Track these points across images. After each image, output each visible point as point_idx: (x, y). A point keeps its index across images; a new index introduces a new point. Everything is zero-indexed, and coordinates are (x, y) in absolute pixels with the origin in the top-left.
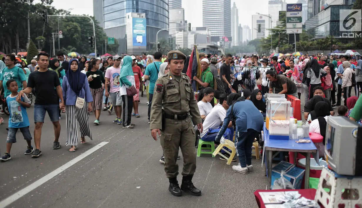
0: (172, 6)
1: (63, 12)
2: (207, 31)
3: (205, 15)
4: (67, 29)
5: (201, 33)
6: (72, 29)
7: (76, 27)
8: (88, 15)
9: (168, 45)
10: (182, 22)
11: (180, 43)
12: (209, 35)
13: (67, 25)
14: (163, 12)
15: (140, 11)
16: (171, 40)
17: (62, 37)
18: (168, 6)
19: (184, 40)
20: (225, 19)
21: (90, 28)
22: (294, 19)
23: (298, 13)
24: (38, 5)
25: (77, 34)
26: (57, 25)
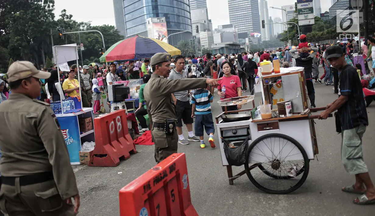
0: (197, 5)
1: (84, 25)
2: (233, 28)
3: (231, 11)
4: (89, 40)
5: (228, 31)
6: (93, 41)
7: (97, 39)
8: (108, 25)
9: (190, 47)
10: (206, 21)
11: (204, 43)
12: (236, 32)
13: (89, 37)
14: (184, 14)
15: (160, 15)
16: (192, 41)
17: (83, 49)
18: (189, 6)
19: (208, 40)
20: (253, 14)
21: (110, 38)
22: (305, 10)
23: (309, 4)
24: (60, 21)
25: (99, 45)
26: (78, 39)
